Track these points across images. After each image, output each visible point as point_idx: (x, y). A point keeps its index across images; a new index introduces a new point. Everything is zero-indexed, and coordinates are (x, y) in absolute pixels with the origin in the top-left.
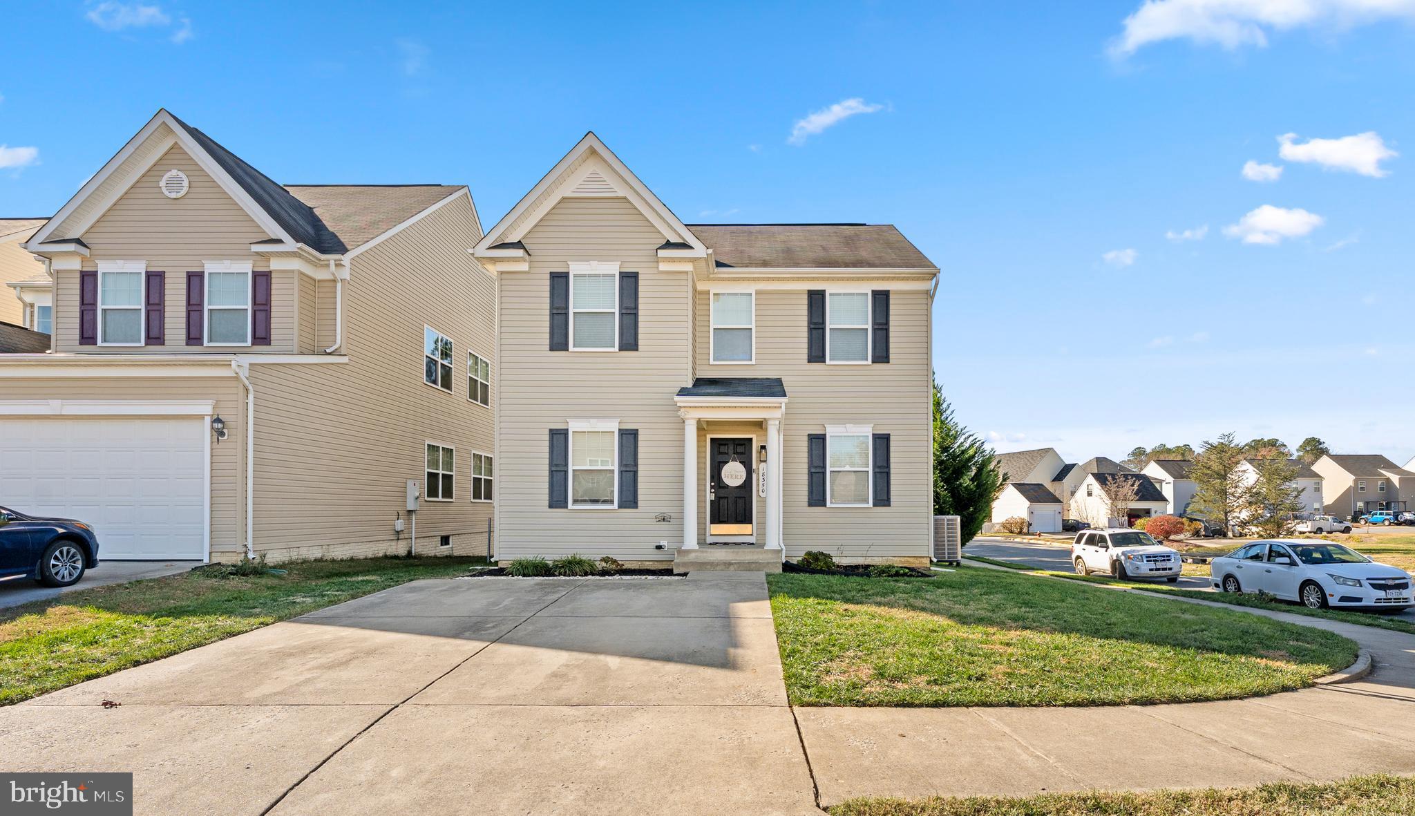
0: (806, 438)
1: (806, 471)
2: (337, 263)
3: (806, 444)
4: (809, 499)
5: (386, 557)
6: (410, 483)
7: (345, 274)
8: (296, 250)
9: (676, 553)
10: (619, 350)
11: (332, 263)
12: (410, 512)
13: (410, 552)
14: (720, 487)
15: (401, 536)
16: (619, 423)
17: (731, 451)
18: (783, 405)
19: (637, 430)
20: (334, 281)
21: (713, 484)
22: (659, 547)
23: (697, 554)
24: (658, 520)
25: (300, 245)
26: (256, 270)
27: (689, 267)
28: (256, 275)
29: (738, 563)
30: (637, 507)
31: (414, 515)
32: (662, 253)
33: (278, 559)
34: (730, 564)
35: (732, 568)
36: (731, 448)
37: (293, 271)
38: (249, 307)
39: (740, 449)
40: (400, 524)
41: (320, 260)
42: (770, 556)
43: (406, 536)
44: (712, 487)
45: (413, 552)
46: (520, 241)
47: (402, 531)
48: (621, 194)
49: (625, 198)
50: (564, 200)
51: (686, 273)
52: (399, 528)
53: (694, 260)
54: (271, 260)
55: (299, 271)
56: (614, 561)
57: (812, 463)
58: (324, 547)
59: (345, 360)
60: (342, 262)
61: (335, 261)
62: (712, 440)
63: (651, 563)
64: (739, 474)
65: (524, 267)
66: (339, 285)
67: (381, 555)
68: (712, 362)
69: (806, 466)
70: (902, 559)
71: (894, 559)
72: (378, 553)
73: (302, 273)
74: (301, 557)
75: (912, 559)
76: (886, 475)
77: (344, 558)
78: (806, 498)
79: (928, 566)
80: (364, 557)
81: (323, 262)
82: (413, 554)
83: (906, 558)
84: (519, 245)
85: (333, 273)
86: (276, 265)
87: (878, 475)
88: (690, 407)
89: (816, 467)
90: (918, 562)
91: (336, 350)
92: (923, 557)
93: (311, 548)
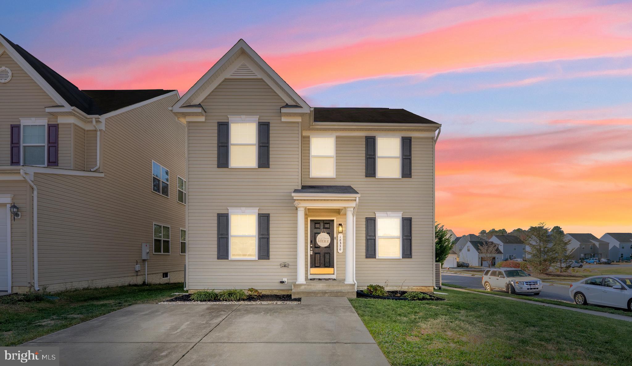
0: (364, 220)
1: (365, 238)
2: (97, 120)
3: (364, 223)
4: (366, 254)
5: (130, 285)
6: (144, 245)
7: (102, 126)
8: (71, 111)
9: (293, 286)
10: (258, 168)
11: (94, 120)
12: (144, 260)
13: (144, 282)
14: (316, 247)
15: (139, 274)
16: (258, 210)
17: (322, 227)
18: (357, 199)
19: (269, 214)
20: (96, 131)
21: (311, 245)
22: (282, 282)
23: (305, 286)
24: (281, 266)
25: (73, 108)
26: (50, 123)
27: (299, 119)
28: (50, 126)
29: (331, 292)
30: (269, 259)
31: (146, 263)
32: (284, 110)
34: (326, 293)
35: (327, 295)
36: (322, 224)
37: (70, 124)
38: (46, 144)
39: (327, 226)
40: (138, 267)
41: (87, 118)
42: (348, 287)
43: (142, 273)
44: (311, 247)
45: (146, 282)
46: (200, 104)
47: (139, 271)
48: (259, 77)
49: (262, 79)
50: (226, 80)
51: (298, 123)
52: (137, 269)
53: (302, 115)
54: (58, 117)
55: (74, 123)
56: (256, 291)
57: (368, 234)
58: (89, 281)
59: (102, 175)
60: (100, 120)
61: (96, 119)
62: (311, 220)
63: (277, 291)
64: (326, 240)
65: (202, 119)
66: (98, 133)
67: (127, 284)
68: (311, 176)
69: (364, 235)
70: (418, 287)
71: (413, 287)
72: (125, 283)
73: (76, 125)
74: (74, 288)
75: (423, 287)
76: (409, 240)
77: (103, 287)
78: (364, 254)
79: (433, 291)
80: (116, 286)
81: (89, 120)
82: (146, 283)
83: (420, 287)
84: (199, 106)
85: (95, 126)
86: (61, 120)
87: (405, 240)
88: (301, 200)
89: (370, 236)
90: (427, 289)
91: (97, 169)
92: (430, 286)
93: (81, 282)
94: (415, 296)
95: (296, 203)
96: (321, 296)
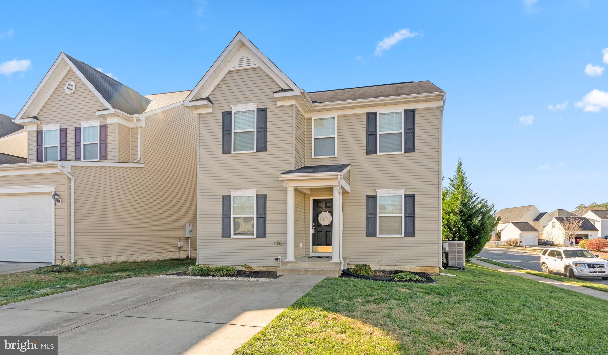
0: (365, 198)
1: (365, 217)
2: (137, 118)
3: (365, 201)
4: (366, 233)
5: (172, 259)
6: (187, 225)
7: (143, 124)
8: (114, 112)
9: (281, 264)
10: (257, 152)
11: (135, 119)
12: (188, 238)
13: (188, 257)
14: (318, 226)
15: (182, 249)
16: (257, 191)
17: (324, 206)
18: (339, 177)
19: (266, 195)
20: (137, 128)
21: (314, 224)
22: (276, 259)
23: (292, 264)
24: (275, 244)
25: (115, 110)
26: (101, 124)
27: (293, 102)
28: (101, 127)
29: (313, 270)
30: (266, 237)
31: (190, 240)
32: (276, 95)
33: (95, 263)
34: (308, 271)
35: (309, 273)
36: (324, 204)
37: (115, 124)
38: (98, 142)
39: (329, 205)
40: (180, 244)
41: (129, 118)
42: (333, 266)
43: (185, 249)
44: (313, 226)
45: (189, 256)
46: (208, 97)
47: (182, 247)
48: (257, 66)
49: (260, 67)
50: (229, 72)
51: (292, 106)
52: (179, 246)
53: (295, 97)
54: (107, 119)
55: (118, 123)
56: (250, 267)
57: (368, 212)
58: (128, 256)
59: (143, 165)
60: (139, 118)
61: (136, 117)
62: (313, 200)
63: (273, 268)
64: (328, 218)
65: (210, 110)
66: (139, 130)
67: (168, 258)
68: (313, 157)
69: (365, 214)
70: (421, 267)
71: (417, 267)
72: (167, 258)
73: (120, 124)
74: (112, 261)
75: (428, 268)
76: (412, 218)
77: (143, 260)
78: (365, 232)
79: (438, 272)
80: (157, 260)
81: (131, 119)
82: (190, 258)
83: (424, 267)
84: (208, 99)
85: (135, 124)
86: (109, 121)
87: (407, 218)
88: (289, 180)
89: (371, 214)
90: (432, 270)
91: (138, 161)
92: (435, 267)
93: (119, 257)
94: (403, 277)
95: (284, 184)
96: (304, 274)
